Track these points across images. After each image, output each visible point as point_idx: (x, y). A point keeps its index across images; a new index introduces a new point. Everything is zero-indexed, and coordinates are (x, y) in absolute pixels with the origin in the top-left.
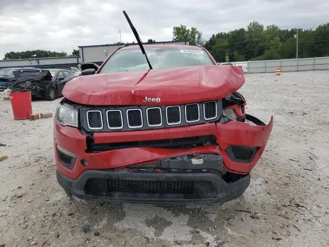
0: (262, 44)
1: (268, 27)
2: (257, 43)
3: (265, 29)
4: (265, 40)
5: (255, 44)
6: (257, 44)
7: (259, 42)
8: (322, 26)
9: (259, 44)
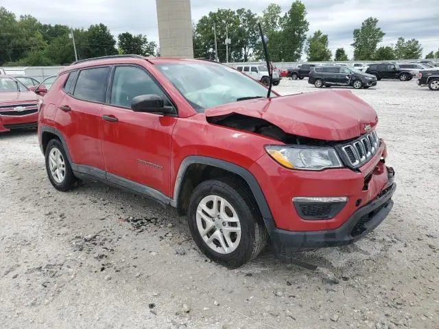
0: (17, 42)
1: (22, 17)
2: (9, 39)
3: (18, 19)
4: (21, 37)
5: (6, 41)
6: (9, 41)
7: (11, 37)
8: (95, 26)
9: (13, 41)
